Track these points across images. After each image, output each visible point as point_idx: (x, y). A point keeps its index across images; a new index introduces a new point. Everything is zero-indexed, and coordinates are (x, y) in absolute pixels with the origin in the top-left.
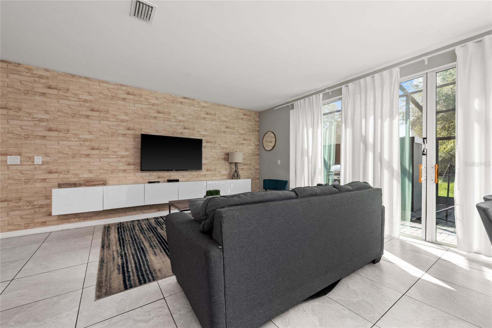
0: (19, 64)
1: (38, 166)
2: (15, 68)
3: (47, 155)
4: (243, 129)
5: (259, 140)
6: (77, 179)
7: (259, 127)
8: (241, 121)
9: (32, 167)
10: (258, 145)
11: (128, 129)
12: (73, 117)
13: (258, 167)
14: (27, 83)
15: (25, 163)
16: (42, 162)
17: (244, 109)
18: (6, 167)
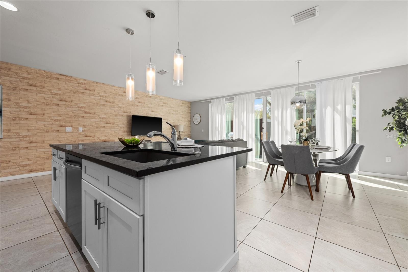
0: (71, 77)
1: (80, 133)
2: (69, 79)
3: (84, 127)
4: (182, 111)
5: (190, 118)
6: (99, 140)
7: (190, 110)
8: (181, 107)
9: (78, 133)
10: (190, 121)
11: (124, 112)
12: (97, 105)
13: (190, 133)
14: (75, 87)
15: (74, 131)
16: (82, 130)
17: (183, 100)
18: (65, 133)
